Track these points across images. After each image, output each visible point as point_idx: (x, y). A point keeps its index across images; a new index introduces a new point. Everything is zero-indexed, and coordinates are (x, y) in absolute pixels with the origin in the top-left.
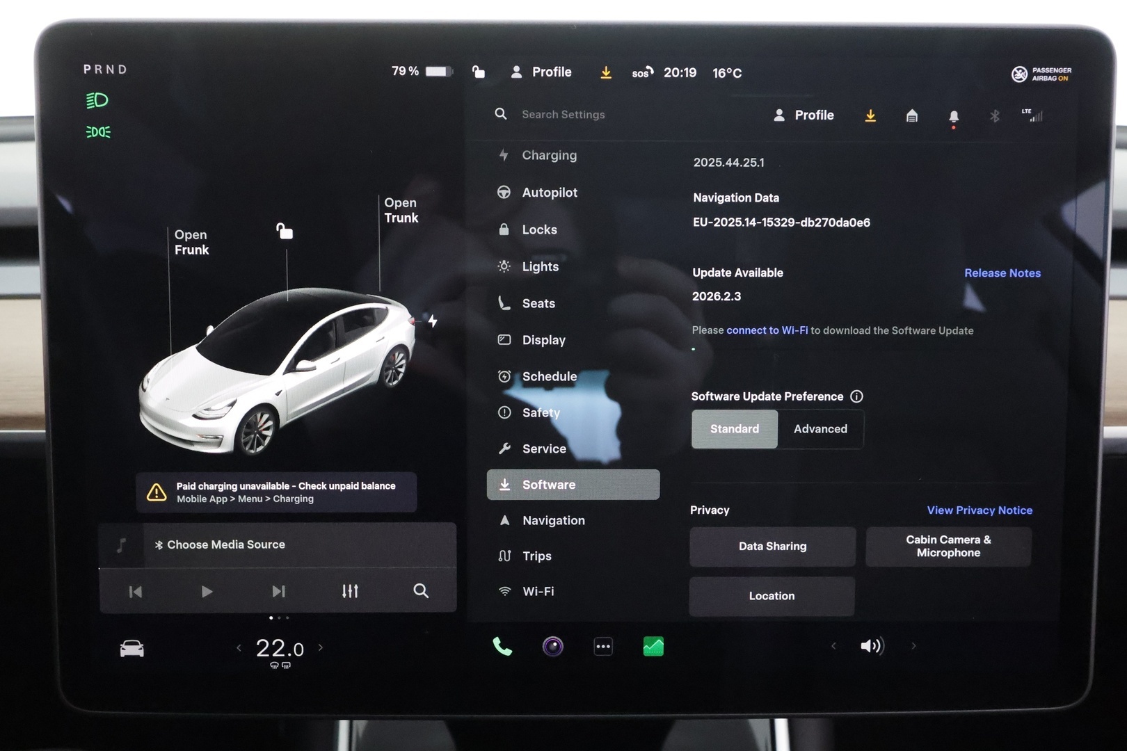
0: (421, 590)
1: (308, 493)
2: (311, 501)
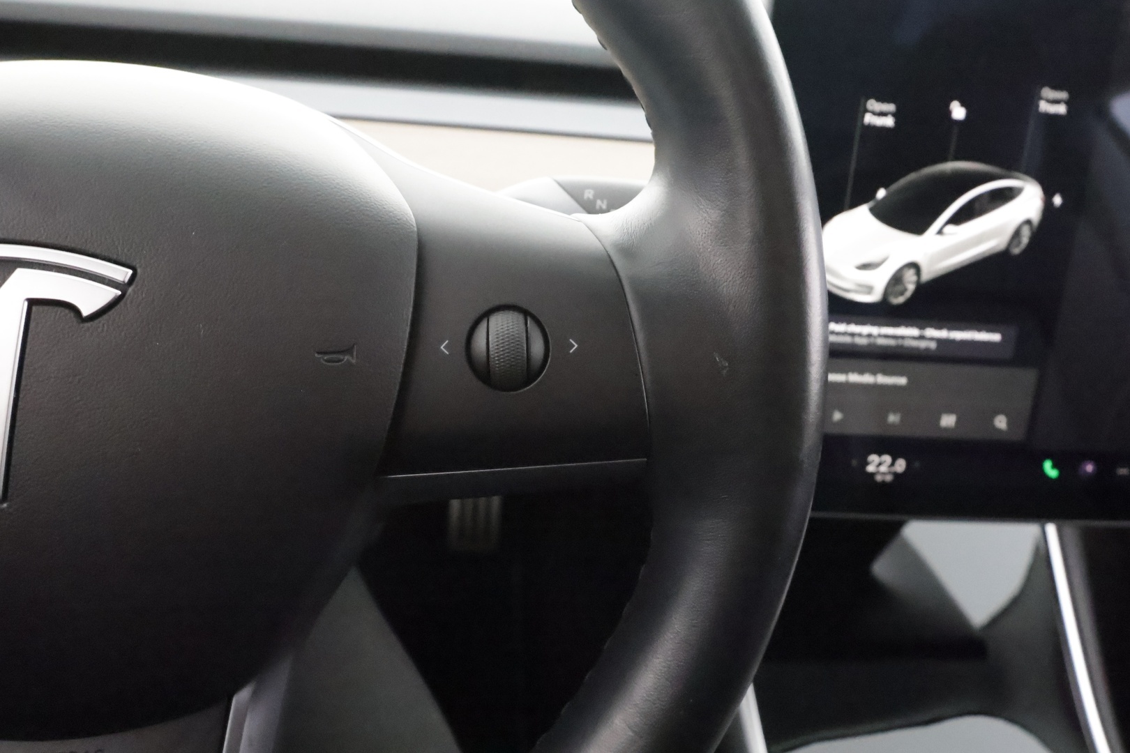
0: (1001, 422)
1: (932, 339)
2: (933, 345)
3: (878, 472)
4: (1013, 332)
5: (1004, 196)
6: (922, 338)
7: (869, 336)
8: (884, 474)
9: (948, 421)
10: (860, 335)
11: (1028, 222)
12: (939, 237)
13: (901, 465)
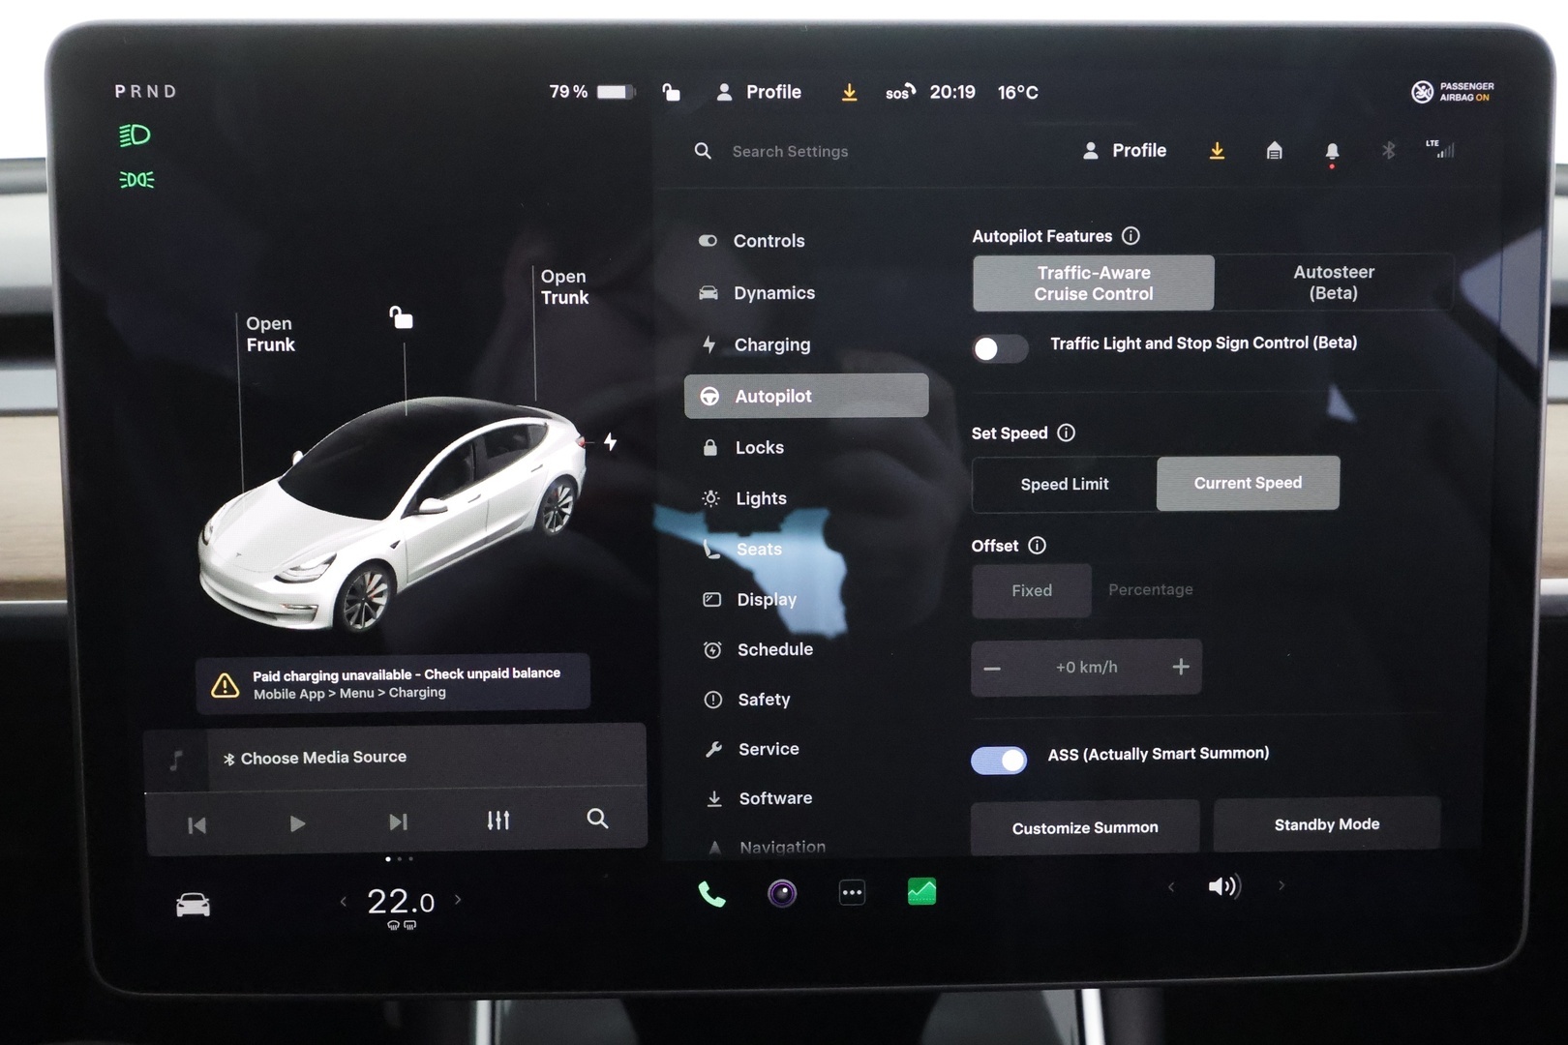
0: (597, 818)
1: (437, 684)
2: (442, 694)
3: (390, 916)
4: (582, 661)
5: (513, 445)
6: (417, 683)
7: (325, 685)
8: (400, 917)
9: (498, 820)
10: (309, 686)
11: (566, 479)
12: (411, 519)
13: (428, 903)
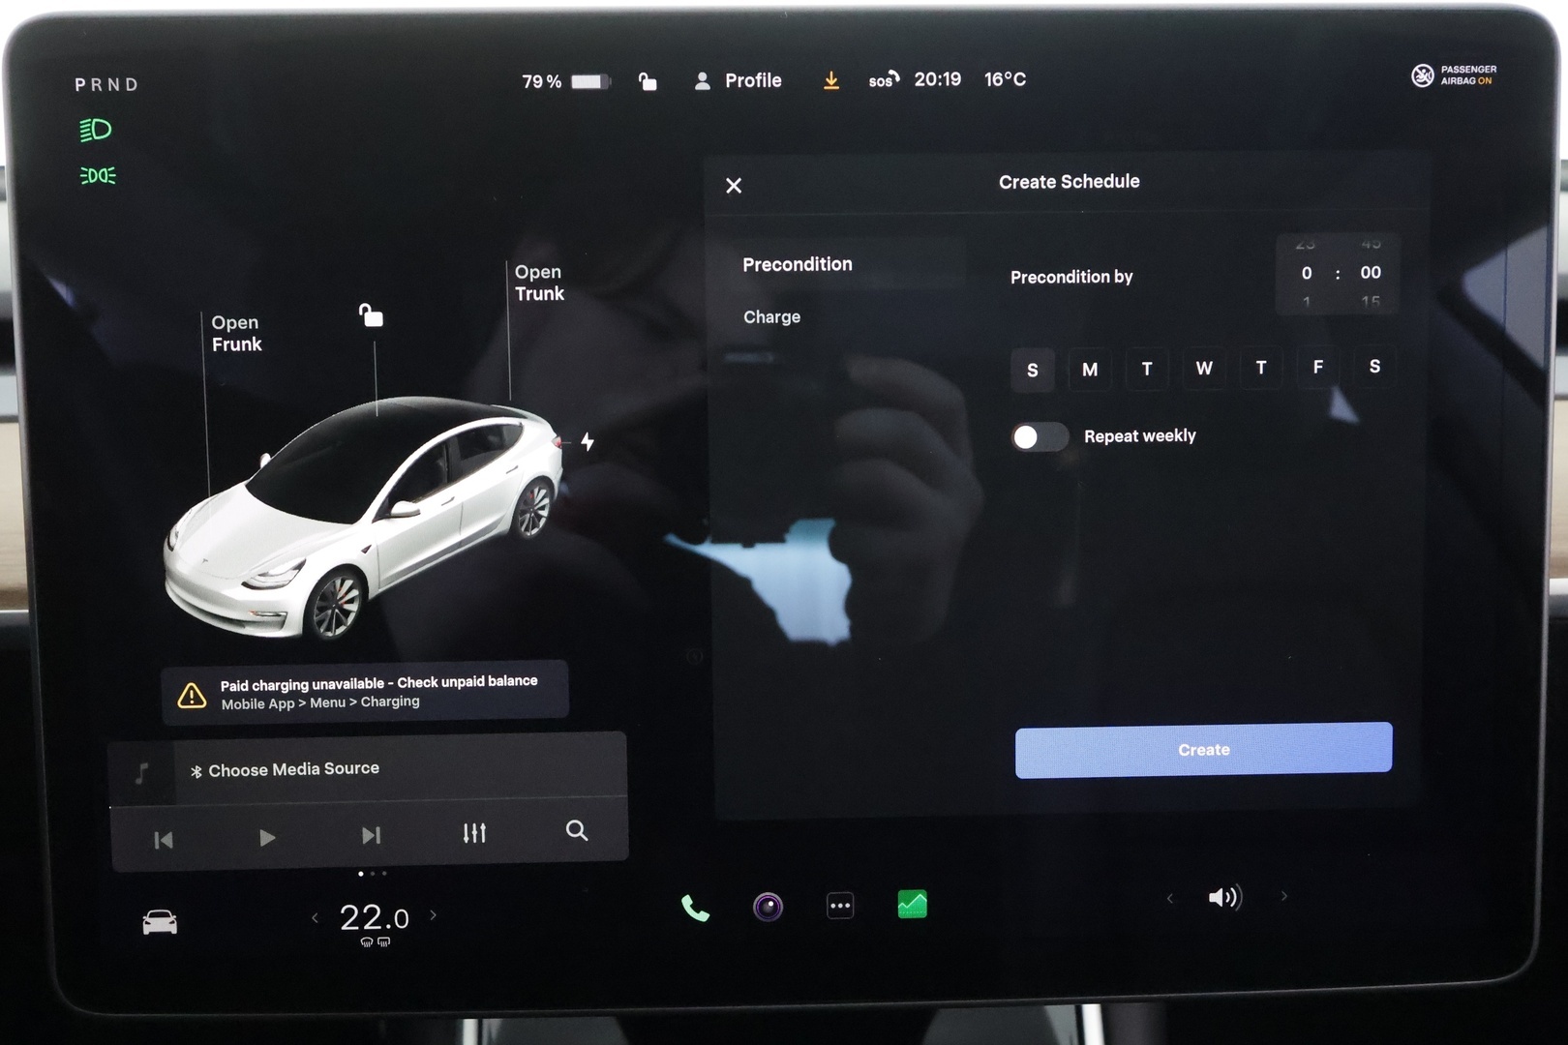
0: (576, 830)
1: (411, 692)
2: (416, 703)
3: (363, 933)
4: (560, 668)
5: (486, 446)
6: (391, 692)
7: (295, 695)
8: (373, 934)
9: (475, 833)
10: (278, 695)
11: (542, 481)
12: (382, 523)
13: (402, 918)
